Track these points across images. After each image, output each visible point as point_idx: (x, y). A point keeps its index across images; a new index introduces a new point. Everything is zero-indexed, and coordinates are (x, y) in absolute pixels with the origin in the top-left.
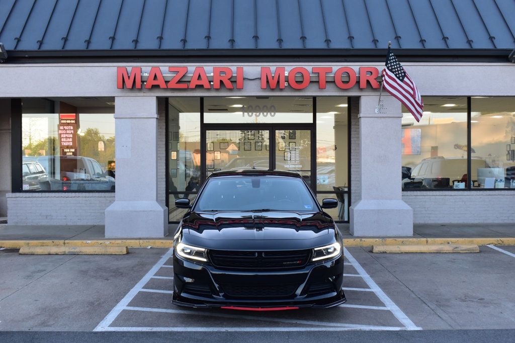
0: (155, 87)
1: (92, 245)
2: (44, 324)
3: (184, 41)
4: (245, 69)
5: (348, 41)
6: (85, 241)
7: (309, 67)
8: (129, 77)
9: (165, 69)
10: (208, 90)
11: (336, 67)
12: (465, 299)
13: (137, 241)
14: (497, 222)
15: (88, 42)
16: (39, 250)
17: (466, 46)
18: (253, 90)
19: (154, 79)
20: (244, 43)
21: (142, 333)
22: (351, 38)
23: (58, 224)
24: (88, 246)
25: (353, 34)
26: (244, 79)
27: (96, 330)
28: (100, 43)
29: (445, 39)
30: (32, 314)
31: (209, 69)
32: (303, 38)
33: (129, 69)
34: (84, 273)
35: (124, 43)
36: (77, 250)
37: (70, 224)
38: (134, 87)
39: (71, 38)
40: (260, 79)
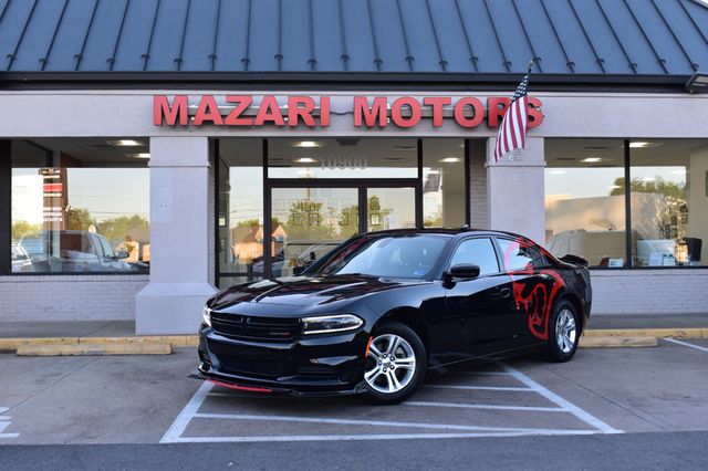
0: (208, 123)
1: (120, 343)
2: (83, 435)
3: (246, 61)
4: (332, 99)
5: (471, 63)
6: (108, 339)
7: (419, 97)
8: (171, 110)
9: (221, 98)
10: (281, 127)
11: (456, 97)
12: (665, 396)
13: (183, 338)
14: (666, 311)
15: (112, 62)
16: (45, 350)
17: (629, 71)
18: (342, 128)
19: (206, 112)
20: (329, 64)
21: (233, 443)
22: (474, 60)
23: (64, 319)
24: (115, 344)
25: (476, 54)
26: (331, 113)
27: (163, 441)
28: (129, 63)
29: (600, 62)
30: (63, 424)
31: (282, 99)
32: (410, 59)
33: (171, 99)
34: (120, 376)
35: (162, 63)
36: (100, 349)
37: (78, 319)
38: (177, 124)
39: (87, 55)
40: (353, 113)
